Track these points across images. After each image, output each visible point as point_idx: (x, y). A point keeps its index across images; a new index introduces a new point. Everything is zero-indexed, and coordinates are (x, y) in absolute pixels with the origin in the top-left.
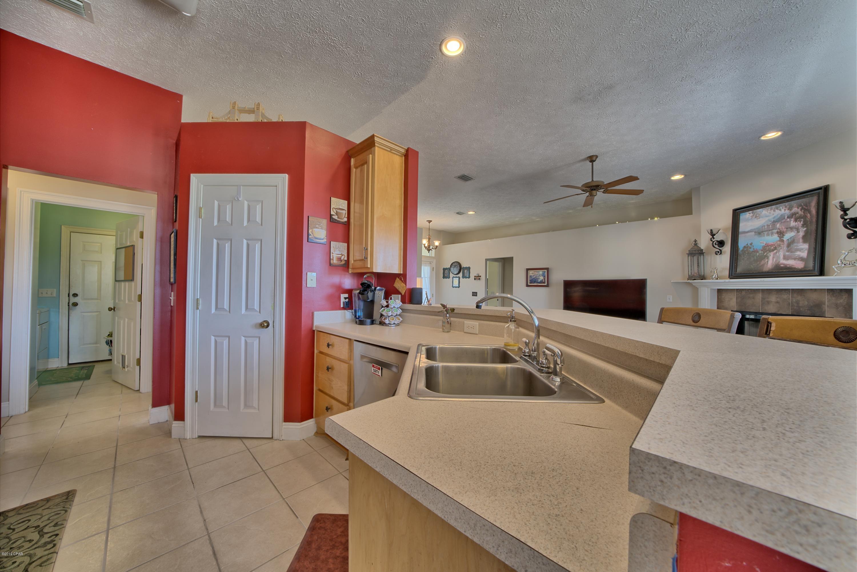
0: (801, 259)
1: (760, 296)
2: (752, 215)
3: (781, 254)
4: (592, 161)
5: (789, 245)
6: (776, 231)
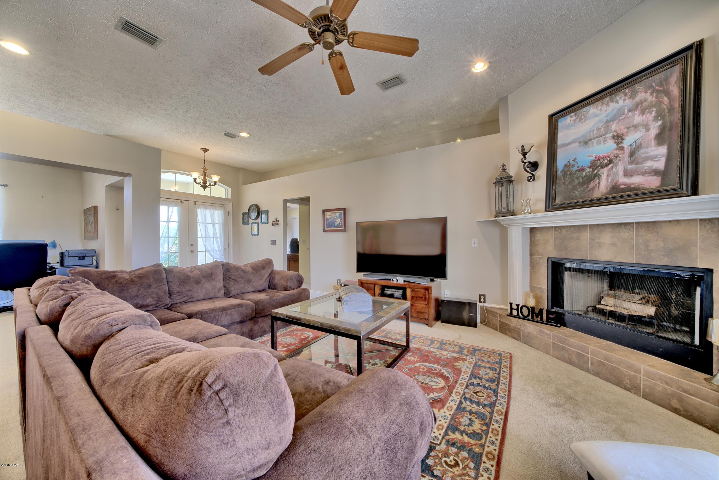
2: (574, 118)
3: (620, 168)
5: (632, 154)
6: (611, 135)
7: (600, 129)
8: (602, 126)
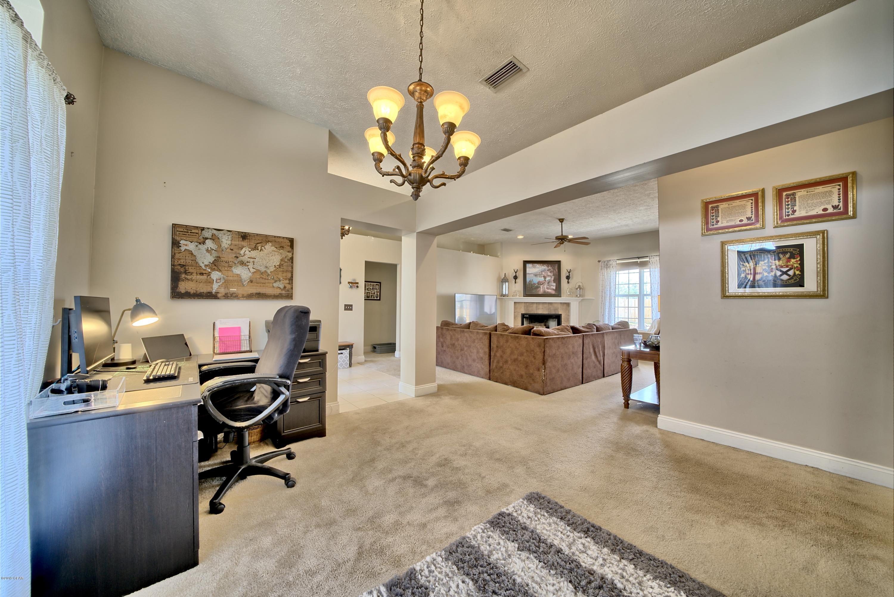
0: (553, 289)
1: (535, 305)
2: (532, 265)
3: (545, 286)
4: (562, 222)
5: (548, 283)
6: (543, 275)
7: (540, 273)
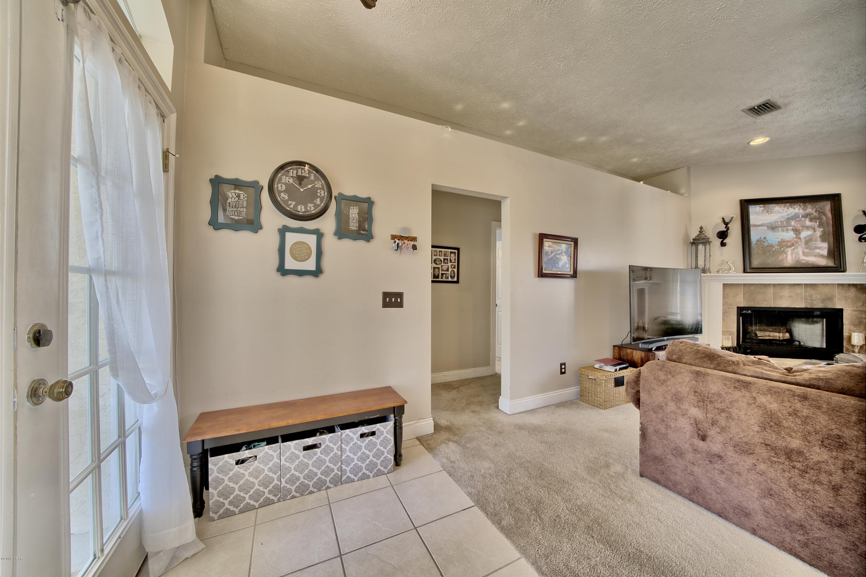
0: (824, 257)
1: (771, 290)
2: (763, 209)
5: (807, 243)
6: (791, 228)
7: (783, 222)
8: (784, 220)
